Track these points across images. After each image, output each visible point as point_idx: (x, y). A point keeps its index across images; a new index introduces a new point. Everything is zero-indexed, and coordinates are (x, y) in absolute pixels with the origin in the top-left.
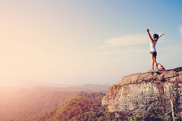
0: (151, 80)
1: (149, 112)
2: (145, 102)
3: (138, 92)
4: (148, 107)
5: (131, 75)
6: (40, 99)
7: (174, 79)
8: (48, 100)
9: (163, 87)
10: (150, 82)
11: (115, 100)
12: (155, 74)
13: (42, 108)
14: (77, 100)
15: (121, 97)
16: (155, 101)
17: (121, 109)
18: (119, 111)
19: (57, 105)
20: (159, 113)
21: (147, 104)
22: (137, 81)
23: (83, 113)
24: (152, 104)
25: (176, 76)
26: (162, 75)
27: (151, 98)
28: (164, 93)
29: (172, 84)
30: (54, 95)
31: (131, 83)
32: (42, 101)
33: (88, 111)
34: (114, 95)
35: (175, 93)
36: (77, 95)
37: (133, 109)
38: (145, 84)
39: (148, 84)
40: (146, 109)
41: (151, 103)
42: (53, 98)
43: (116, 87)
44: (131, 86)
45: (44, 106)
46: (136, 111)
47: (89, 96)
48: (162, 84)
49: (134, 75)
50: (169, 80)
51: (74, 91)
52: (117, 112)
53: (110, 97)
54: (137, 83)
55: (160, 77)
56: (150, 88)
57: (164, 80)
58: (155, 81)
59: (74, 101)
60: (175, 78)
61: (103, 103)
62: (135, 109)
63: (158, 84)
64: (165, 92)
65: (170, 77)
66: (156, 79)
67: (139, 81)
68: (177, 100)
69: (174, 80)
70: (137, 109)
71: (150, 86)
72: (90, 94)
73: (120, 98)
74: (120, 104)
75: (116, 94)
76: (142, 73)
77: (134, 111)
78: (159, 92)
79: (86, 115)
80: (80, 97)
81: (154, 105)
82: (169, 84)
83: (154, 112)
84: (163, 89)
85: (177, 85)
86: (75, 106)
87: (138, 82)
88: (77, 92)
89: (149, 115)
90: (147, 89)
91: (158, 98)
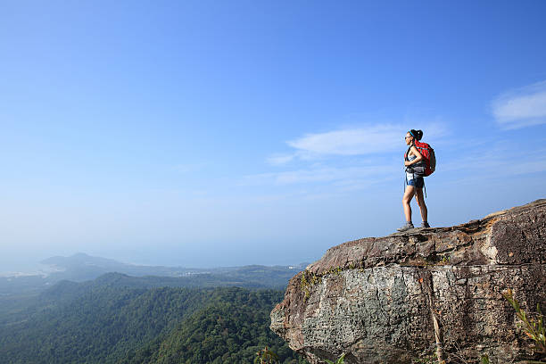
0: (400, 258)
1: (396, 346)
2: (383, 320)
3: (365, 291)
4: (393, 332)
5: (349, 244)
6: (112, 312)
7: (459, 255)
8: (137, 315)
9: (431, 277)
10: (398, 263)
11: (306, 314)
12: (412, 241)
13: (119, 337)
14: (221, 314)
15: (320, 306)
16: (409, 315)
17: (321, 340)
18: (315, 345)
19: (161, 327)
20: (422, 350)
21: (388, 325)
22: (363, 260)
23: (239, 350)
24: (403, 323)
25: (464, 245)
26: (429, 243)
27: (399, 307)
28: (433, 293)
29: (455, 268)
30: (155, 299)
31: (348, 268)
32: (117, 318)
33: (252, 344)
34: (303, 301)
35: (461, 292)
36: (219, 298)
37: (351, 339)
38: (383, 268)
39: (391, 270)
40: (388, 338)
41: (399, 322)
42: (151, 308)
43: (308, 277)
44: (347, 274)
45: (125, 332)
46: (361, 344)
47: (253, 301)
48: (430, 267)
49: (356, 243)
50: (447, 256)
51: (212, 288)
52: (312, 350)
53: (293, 305)
54: (363, 265)
55: (423, 249)
56: (399, 281)
57: (433, 258)
58: (410, 261)
59: (211, 317)
60: (462, 251)
61: (275, 322)
62: (358, 340)
63: (420, 267)
64: (435, 290)
65: (450, 247)
66: (413, 254)
67: (368, 260)
68: (467, 312)
69: (461, 256)
70: (363, 339)
71: (398, 275)
72: (258, 295)
73: (318, 310)
74: (318, 327)
75: (307, 299)
76: (377, 237)
77: (355, 346)
78: (420, 291)
79: (247, 356)
80: (228, 304)
81: (408, 328)
82: (446, 267)
83: (409, 348)
84: (432, 283)
85: (466, 269)
86: (214, 331)
87: (366, 264)
88: (220, 289)
89: (396, 356)
90: (390, 283)
91: (419, 307)
